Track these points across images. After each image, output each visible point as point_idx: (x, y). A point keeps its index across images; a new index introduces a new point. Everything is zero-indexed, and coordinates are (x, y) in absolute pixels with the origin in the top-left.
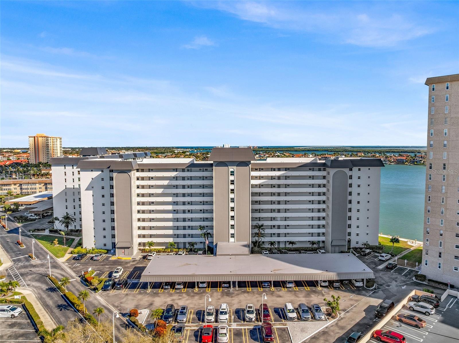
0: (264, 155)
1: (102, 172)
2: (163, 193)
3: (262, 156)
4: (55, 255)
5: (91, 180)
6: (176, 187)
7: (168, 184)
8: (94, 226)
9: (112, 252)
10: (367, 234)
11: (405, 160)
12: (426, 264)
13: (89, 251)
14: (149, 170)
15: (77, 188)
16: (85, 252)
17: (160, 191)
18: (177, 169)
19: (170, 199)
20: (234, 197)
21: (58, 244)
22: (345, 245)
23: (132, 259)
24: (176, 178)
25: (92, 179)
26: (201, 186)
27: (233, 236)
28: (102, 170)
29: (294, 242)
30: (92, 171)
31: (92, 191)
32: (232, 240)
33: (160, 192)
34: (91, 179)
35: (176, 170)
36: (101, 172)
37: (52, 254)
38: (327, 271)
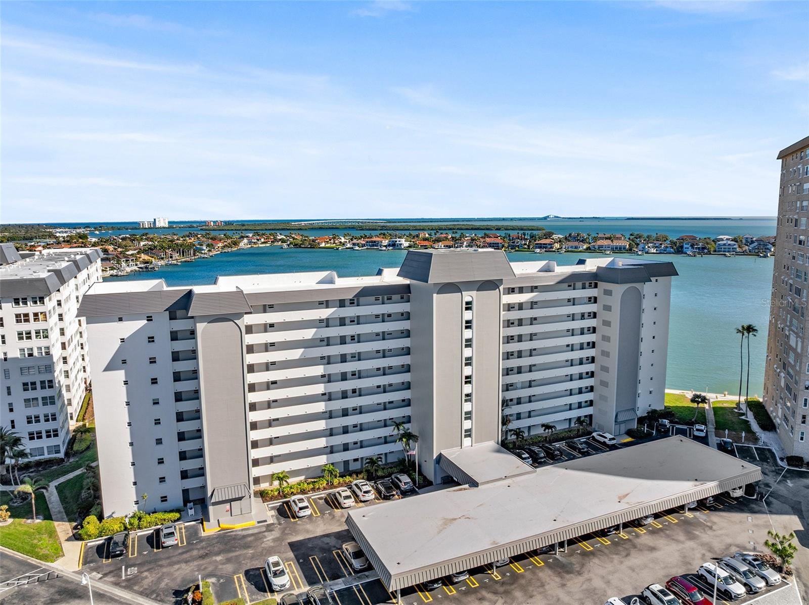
0: (258, 240)
1: (148, 320)
2: (303, 357)
3: (253, 241)
4: (29, 552)
5: (120, 343)
6: (328, 342)
7: (314, 337)
8: (133, 459)
9: (190, 514)
10: (651, 392)
11: (501, 243)
12: (802, 439)
13: (131, 524)
14: (265, 309)
15: (17, 358)
16: (120, 527)
17: (296, 354)
18: (327, 301)
19: (318, 370)
20: (471, 355)
21: (10, 517)
22: (632, 419)
23: (259, 522)
24: (326, 323)
25: (123, 340)
26: (379, 335)
27: (468, 433)
28: (148, 317)
29: (552, 425)
30: (120, 319)
31: (123, 372)
32: (467, 442)
33: (297, 357)
34: (120, 341)
35: (327, 304)
36: (146, 322)
37: (22, 555)
38: (696, 480)
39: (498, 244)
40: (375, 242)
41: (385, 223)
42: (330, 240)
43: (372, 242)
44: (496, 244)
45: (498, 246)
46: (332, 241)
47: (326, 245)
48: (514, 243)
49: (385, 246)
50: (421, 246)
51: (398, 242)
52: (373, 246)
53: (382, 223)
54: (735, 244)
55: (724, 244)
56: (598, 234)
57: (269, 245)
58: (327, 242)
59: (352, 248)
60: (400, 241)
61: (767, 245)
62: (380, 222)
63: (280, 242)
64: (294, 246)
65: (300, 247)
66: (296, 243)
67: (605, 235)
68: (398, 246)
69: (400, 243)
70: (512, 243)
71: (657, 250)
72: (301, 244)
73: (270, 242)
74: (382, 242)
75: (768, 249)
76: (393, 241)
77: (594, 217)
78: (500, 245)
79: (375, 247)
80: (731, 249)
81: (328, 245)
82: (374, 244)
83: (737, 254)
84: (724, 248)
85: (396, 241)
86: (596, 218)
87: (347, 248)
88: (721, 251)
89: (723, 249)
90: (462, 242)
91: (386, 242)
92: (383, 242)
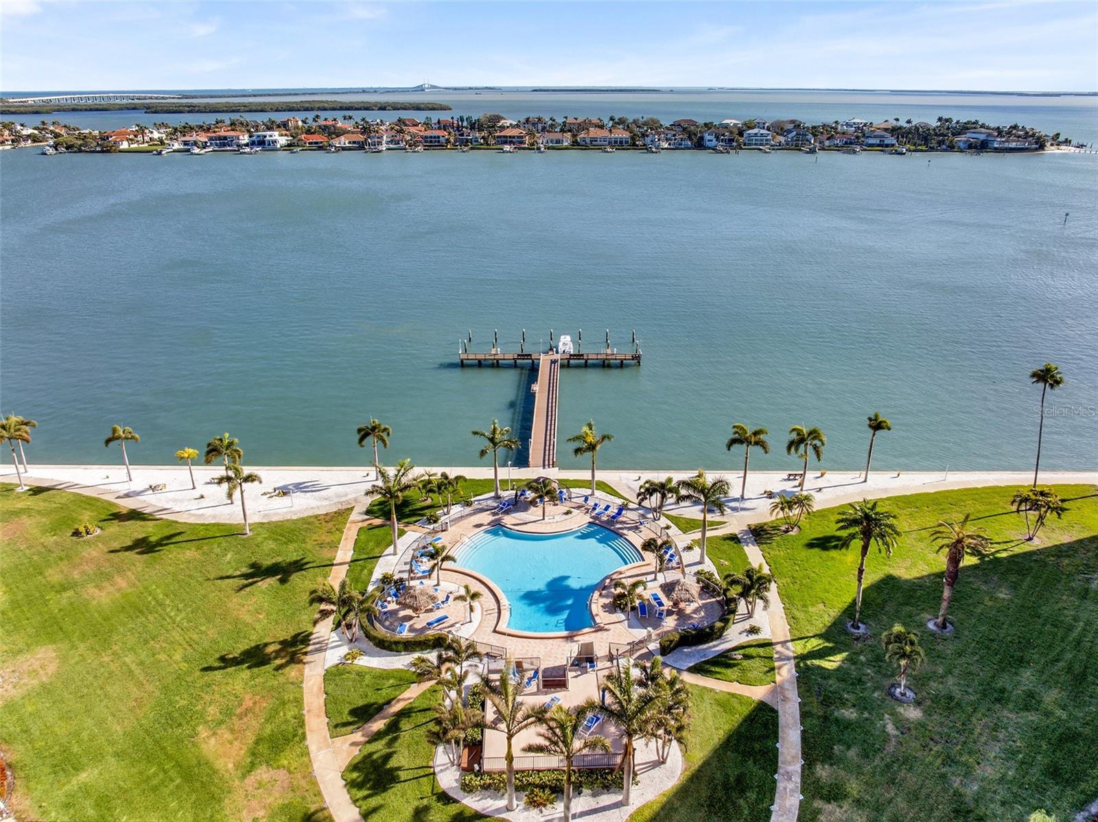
11: (443, 137)
39: (439, 137)
40: (225, 138)
41: (179, 98)
42: (136, 136)
43: (220, 138)
44: (435, 137)
45: (439, 142)
46: (140, 138)
47: (132, 146)
48: (462, 135)
49: (247, 145)
50: (309, 143)
51: (268, 138)
52: (224, 145)
53: (173, 98)
54: (768, 134)
55: (756, 134)
56: (566, 118)
57: (9, 147)
58: (131, 140)
59: (188, 150)
60: (271, 136)
61: (806, 135)
62: (170, 98)
63: (30, 142)
64: (67, 148)
65: (80, 151)
66: (69, 143)
67: (576, 119)
68: (269, 145)
69: (271, 138)
70: (460, 135)
71: (669, 144)
72: (81, 145)
73: (10, 143)
74: (238, 139)
75: (807, 140)
76: (259, 136)
77: (486, 88)
78: (441, 139)
79: (228, 148)
80: (764, 142)
81: (134, 146)
82: (223, 142)
83: (773, 148)
84: (756, 140)
85: (265, 137)
86: (490, 88)
87: (174, 151)
88: (752, 144)
89: (754, 142)
90: (380, 135)
91: (245, 139)
92: (241, 137)
